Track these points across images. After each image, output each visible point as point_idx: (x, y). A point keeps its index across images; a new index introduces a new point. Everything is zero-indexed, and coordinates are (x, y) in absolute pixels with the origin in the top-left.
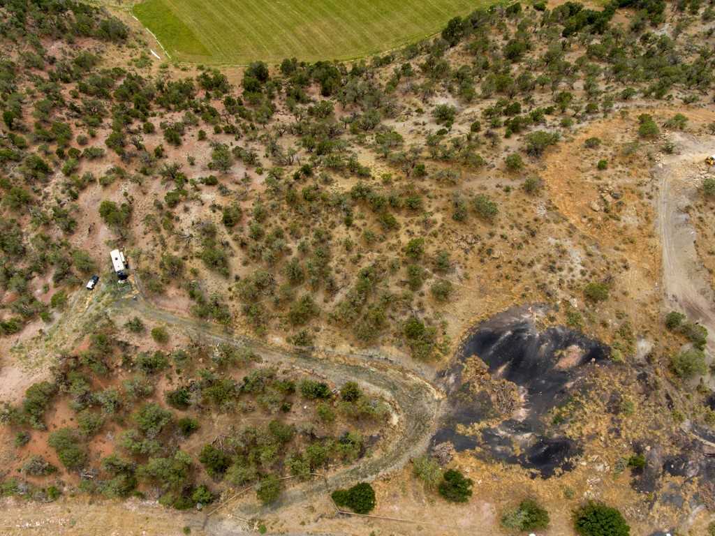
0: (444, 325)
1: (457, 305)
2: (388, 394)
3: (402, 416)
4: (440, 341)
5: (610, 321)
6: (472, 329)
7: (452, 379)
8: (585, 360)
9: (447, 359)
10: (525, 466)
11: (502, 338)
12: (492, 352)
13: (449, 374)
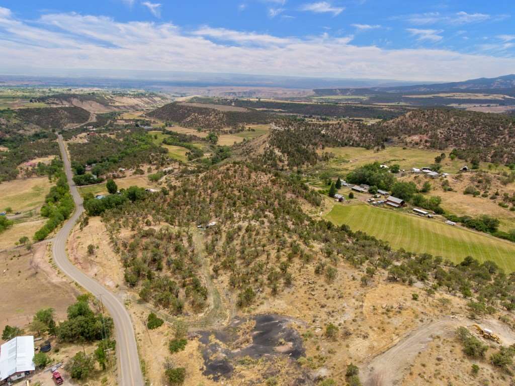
0: (262, 303)
1: (276, 300)
2: (212, 307)
3: (204, 317)
4: (252, 306)
5: (323, 349)
6: (269, 313)
7: (237, 322)
8: (287, 353)
9: (246, 314)
10: (205, 364)
11: (273, 322)
12: (262, 325)
13: (238, 320)
